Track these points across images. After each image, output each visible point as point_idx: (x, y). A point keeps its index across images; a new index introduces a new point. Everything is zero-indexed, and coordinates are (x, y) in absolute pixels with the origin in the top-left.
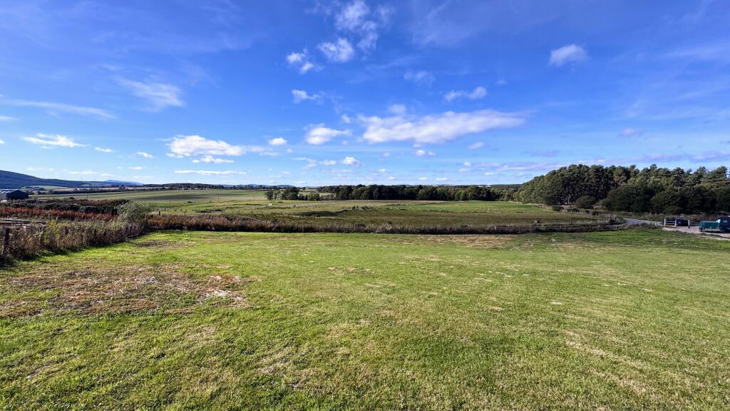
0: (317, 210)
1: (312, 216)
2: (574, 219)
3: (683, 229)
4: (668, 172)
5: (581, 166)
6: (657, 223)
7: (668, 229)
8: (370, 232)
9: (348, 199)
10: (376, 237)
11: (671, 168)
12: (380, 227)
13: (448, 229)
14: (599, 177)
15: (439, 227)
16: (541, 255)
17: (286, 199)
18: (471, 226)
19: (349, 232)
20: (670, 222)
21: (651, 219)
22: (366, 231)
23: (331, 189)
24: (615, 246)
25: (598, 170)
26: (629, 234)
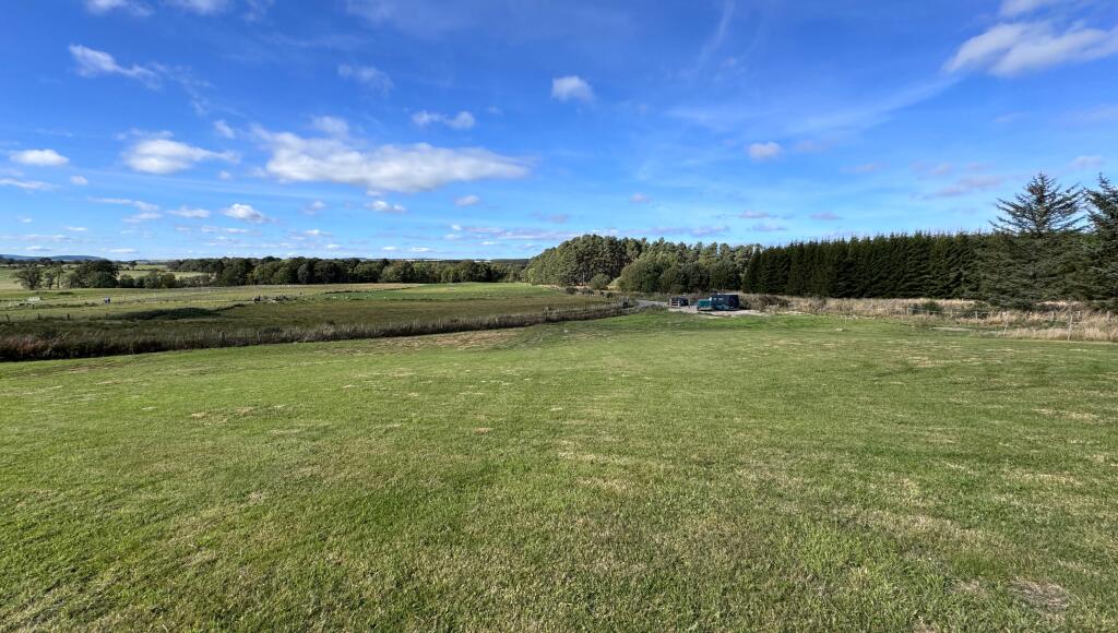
0: (171, 306)
1: (157, 320)
2: (588, 303)
3: (684, 309)
4: (674, 247)
5: (595, 236)
6: (665, 304)
7: (673, 310)
8: (292, 341)
9: (243, 284)
10: (304, 350)
11: (676, 243)
12: (312, 332)
13: (430, 326)
14: (612, 251)
15: (416, 323)
16: (550, 353)
17: (83, 285)
18: (463, 320)
19: (246, 345)
20: (674, 302)
21: (661, 300)
22: (284, 341)
23: (204, 264)
24: (625, 333)
25: (612, 242)
26: (639, 318)
